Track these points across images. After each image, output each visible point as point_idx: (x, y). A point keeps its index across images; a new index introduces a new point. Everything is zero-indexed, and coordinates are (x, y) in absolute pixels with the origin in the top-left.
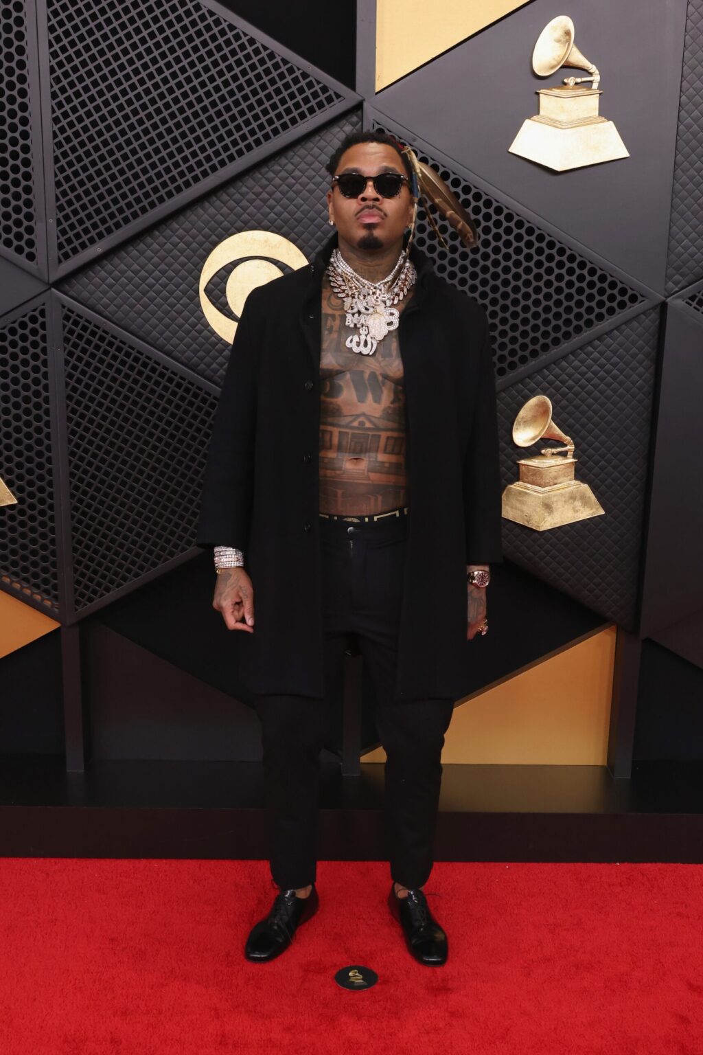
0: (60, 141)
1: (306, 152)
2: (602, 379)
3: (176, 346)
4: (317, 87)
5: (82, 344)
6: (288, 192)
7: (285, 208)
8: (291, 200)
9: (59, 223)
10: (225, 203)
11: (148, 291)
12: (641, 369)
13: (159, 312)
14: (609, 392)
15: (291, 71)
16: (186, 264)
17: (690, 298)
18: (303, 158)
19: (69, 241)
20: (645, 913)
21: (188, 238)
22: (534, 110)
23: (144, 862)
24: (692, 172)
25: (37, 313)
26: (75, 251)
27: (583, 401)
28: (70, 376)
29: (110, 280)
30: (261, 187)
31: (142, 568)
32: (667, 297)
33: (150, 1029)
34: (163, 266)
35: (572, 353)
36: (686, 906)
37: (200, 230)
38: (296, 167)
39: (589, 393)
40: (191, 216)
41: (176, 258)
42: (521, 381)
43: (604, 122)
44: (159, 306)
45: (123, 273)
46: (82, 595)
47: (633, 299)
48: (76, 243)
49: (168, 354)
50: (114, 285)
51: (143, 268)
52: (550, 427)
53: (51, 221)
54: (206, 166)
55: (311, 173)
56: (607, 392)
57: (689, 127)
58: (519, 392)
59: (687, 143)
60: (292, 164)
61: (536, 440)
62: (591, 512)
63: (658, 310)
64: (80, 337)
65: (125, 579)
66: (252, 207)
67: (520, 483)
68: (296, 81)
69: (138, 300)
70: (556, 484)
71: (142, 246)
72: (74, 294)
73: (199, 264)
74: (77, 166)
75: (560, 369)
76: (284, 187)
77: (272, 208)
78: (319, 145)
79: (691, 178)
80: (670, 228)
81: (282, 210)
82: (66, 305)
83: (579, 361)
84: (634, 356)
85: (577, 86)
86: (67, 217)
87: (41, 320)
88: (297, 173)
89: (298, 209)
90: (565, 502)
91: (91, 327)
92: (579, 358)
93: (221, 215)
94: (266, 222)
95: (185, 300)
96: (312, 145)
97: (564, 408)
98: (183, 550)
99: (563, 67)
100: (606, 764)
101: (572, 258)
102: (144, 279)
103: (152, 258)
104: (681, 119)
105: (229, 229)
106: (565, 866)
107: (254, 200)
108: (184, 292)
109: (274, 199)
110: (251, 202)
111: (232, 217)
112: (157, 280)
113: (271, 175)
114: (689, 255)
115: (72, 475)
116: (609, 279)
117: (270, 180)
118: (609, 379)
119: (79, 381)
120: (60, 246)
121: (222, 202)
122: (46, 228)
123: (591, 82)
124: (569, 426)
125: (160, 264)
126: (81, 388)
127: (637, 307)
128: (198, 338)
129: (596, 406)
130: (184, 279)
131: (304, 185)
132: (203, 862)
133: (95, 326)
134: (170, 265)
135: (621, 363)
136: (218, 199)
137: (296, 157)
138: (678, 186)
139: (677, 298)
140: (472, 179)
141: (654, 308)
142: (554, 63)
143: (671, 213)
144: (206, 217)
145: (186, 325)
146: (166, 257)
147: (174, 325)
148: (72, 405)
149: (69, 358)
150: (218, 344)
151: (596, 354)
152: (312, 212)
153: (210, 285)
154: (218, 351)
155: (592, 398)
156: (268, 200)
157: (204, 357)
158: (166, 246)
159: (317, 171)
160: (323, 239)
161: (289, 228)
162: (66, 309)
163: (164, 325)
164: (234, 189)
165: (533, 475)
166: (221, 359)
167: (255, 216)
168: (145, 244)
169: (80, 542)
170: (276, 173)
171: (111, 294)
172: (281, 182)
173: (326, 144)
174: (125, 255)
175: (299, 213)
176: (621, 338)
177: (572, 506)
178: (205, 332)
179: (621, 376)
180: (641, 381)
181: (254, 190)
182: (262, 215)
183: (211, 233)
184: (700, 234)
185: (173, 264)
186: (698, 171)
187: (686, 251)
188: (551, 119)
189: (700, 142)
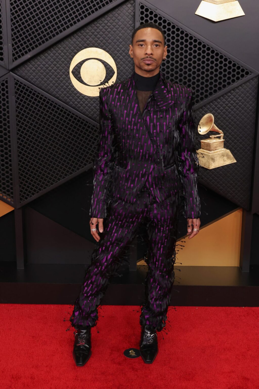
0: (13, 13)
1: (112, 16)
2: (235, 107)
3: (60, 95)
5: (22, 94)
6: (105, 32)
7: (104, 38)
8: (106, 35)
9: (13, 45)
10: (79, 37)
11: (49, 73)
12: (251, 102)
13: (53, 81)
14: (238, 112)
16: (64, 62)
18: (111, 18)
19: (17, 53)
20: (254, 327)
21: (65, 51)
23: (47, 305)
25: (4, 82)
26: (19, 57)
27: (227, 116)
28: (18, 107)
29: (34, 68)
30: (95, 30)
31: (47, 185)
33: (47, 373)
34: (55, 63)
35: (222, 96)
37: (70, 48)
38: (108, 21)
39: (229, 112)
40: (66, 42)
41: (60, 59)
44: (53, 79)
45: (39, 65)
46: (23, 196)
47: (247, 73)
48: (20, 54)
49: (57, 98)
50: (35, 70)
51: (47, 63)
52: (213, 127)
53: (10, 45)
54: (72, 22)
55: (114, 24)
58: (200, 112)
60: (107, 20)
61: (208, 132)
62: (231, 161)
63: (257, 78)
64: (22, 91)
65: (40, 190)
66: (91, 38)
67: (201, 149)
69: (45, 76)
70: (216, 150)
71: (46, 54)
72: (20, 74)
73: (69, 61)
74: (20, 23)
75: (217, 102)
76: (104, 30)
77: (99, 38)
81: (103, 39)
82: (16, 78)
83: (225, 99)
84: (248, 97)
86: (16, 43)
87: (6, 85)
88: (109, 24)
89: (109, 39)
91: (26, 87)
93: (79, 41)
94: (96, 44)
95: (64, 76)
96: (115, 13)
97: (219, 119)
98: (64, 178)
100: (239, 266)
101: (221, 57)
102: (47, 68)
103: (51, 59)
105: (82, 47)
106: (221, 308)
107: (92, 35)
108: (64, 73)
109: (100, 35)
110: (90, 36)
111: (83, 42)
112: (53, 68)
113: (98, 25)
115: (19, 147)
116: (237, 65)
117: (98, 27)
118: (238, 106)
119: (21, 109)
120: (14, 55)
121: (79, 36)
122: (8, 48)
124: (221, 126)
125: (54, 62)
126: (22, 112)
127: (249, 77)
128: (69, 91)
129: (232, 118)
130: (63, 67)
131: (112, 29)
133: (28, 87)
134: (57, 62)
135: (243, 100)
136: (77, 35)
137: (108, 18)
140: (180, 25)
141: (255, 77)
144: (72, 42)
145: (65, 86)
146: (56, 59)
147: (59, 86)
148: (19, 119)
149: (17, 100)
150: (77, 94)
151: (232, 96)
152: (115, 40)
153: (74, 70)
154: (77, 97)
155: (231, 114)
156: (97, 35)
157: (72, 99)
158: (56, 54)
159: (117, 23)
160: (119, 51)
161: (106, 46)
162: (16, 80)
163: (55, 86)
164: (84, 31)
165: (206, 146)
166: (79, 100)
167: (92, 42)
168: (48, 54)
169: (22, 175)
170: (100, 24)
171: (34, 74)
172: (102, 28)
173: (120, 12)
174: (40, 58)
175: (110, 40)
176: (242, 89)
177: (223, 159)
178: (72, 89)
179: (243, 105)
180: (251, 107)
181: (91, 31)
182: (95, 41)
183: (74, 49)
185: (59, 61)
188: (212, 0)
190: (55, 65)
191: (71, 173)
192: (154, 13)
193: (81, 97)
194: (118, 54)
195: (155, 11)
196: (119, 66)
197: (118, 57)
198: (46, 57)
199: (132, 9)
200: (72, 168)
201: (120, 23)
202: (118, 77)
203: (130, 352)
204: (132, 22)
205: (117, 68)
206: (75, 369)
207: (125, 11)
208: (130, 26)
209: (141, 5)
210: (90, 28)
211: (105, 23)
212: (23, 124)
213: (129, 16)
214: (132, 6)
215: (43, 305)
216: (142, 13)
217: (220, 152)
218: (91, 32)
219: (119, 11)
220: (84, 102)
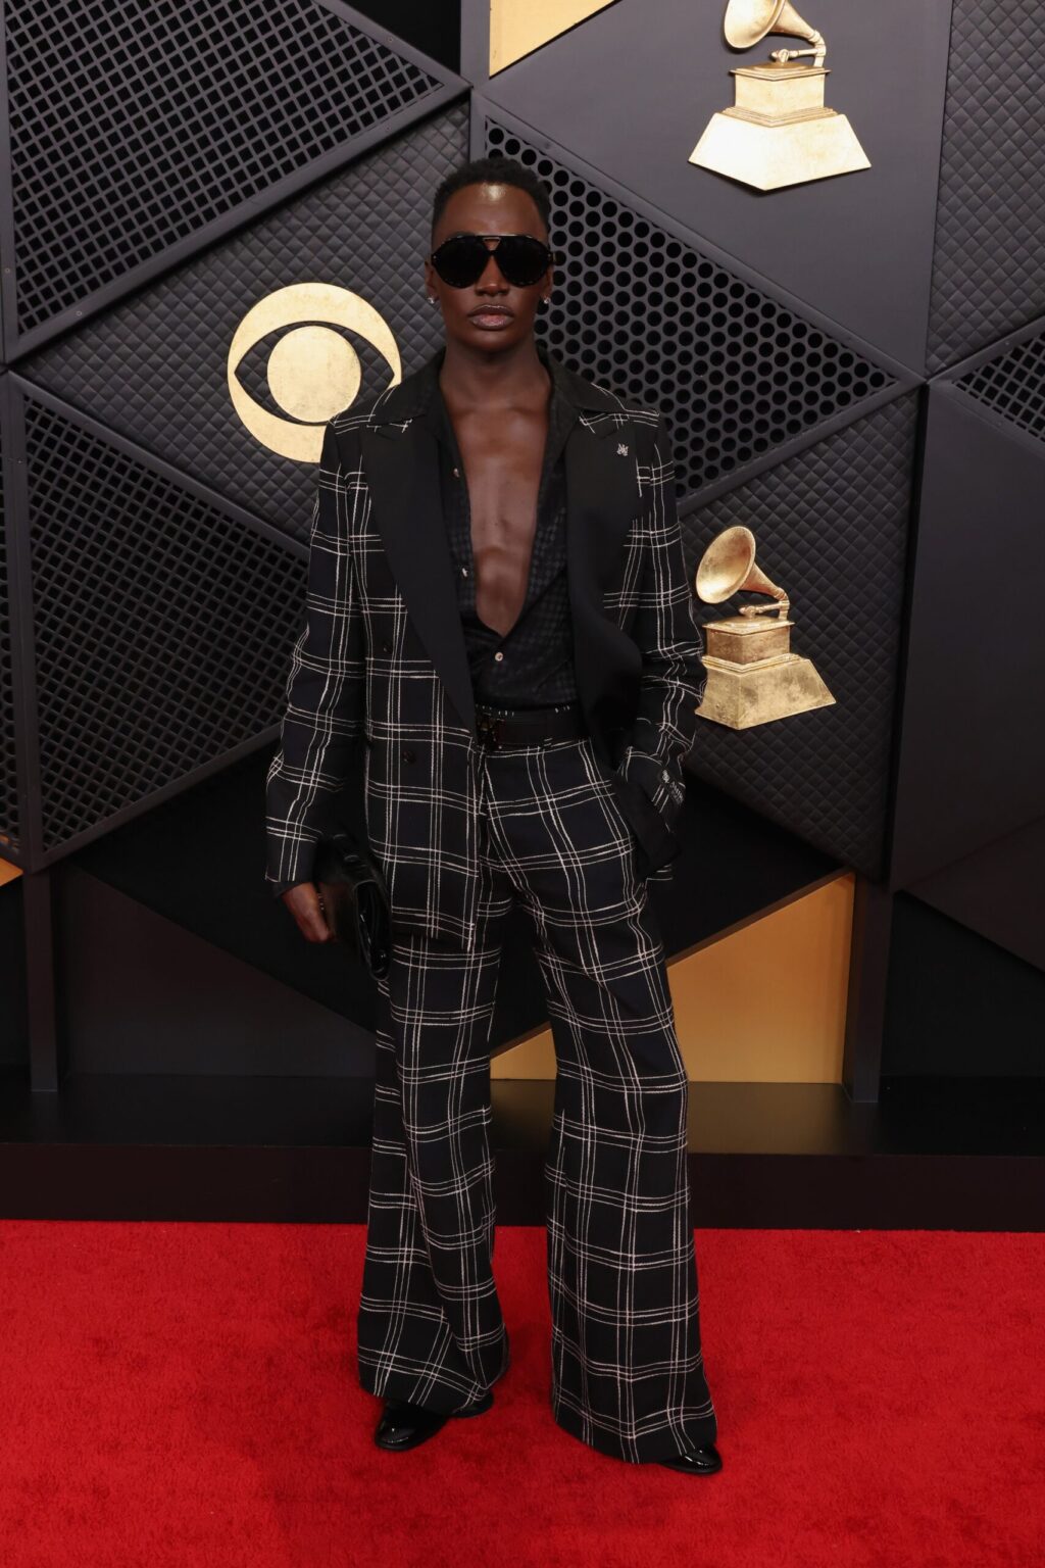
0: (21, 153)
1: (386, 166)
2: (831, 502)
3: (192, 456)
4: (402, 69)
5: (54, 453)
6: (359, 225)
7: (355, 249)
8: (364, 237)
9: (20, 273)
10: (265, 243)
11: (151, 375)
14: (841, 521)
15: (363, 45)
16: (207, 334)
17: (964, 379)
18: (381, 175)
19: (35, 301)
21: (211, 295)
22: (726, 99)
23: (145, 1226)
24: (966, 189)
26: (43, 315)
27: (802, 534)
28: (36, 501)
29: (95, 358)
30: (321, 220)
31: (142, 786)
32: (928, 378)
34: (173, 337)
35: (785, 463)
36: (961, 1295)
37: (228, 283)
38: (371, 187)
39: (812, 523)
40: (215, 262)
41: (192, 325)
42: (709, 505)
43: (832, 115)
44: (168, 397)
45: (114, 347)
46: (55, 827)
47: (878, 380)
48: (45, 304)
49: (182, 467)
50: (101, 366)
51: (143, 340)
52: (752, 574)
53: (7, 271)
54: (238, 188)
55: (393, 196)
56: (838, 521)
57: (960, 122)
58: (707, 522)
59: (958, 145)
60: (366, 183)
61: (732, 593)
62: (815, 701)
63: (915, 397)
64: (51, 443)
65: (117, 802)
66: (305, 249)
67: (713, 657)
68: (370, 59)
69: (137, 387)
70: (762, 659)
71: (142, 308)
72: (41, 379)
73: (226, 333)
74: (47, 190)
75: (767, 486)
76: (354, 219)
77: (335, 249)
78: (405, 154)
79: (965, 199)
80: (933, 274)
81: (350, 252)
82: (29, 395)
83: (796, 474)
84: (878, 467)
85: (791, 63)
86: (31, 266)
88: (373, 197)
89: (374, 250)
90: (776, 685)
91: (67, 428)
92: (797, 469)
93: (261, 260)
94: (326, 271)
95: (206, 387)
96: (395, 155)
97: (773, 545)
98: (204, 759)
99: (770, 34)
100: (839, 1081)
101: (784, 320)
102: (145, 357)
103: (158, 325)
104: (948, 109)
105: (272, 281)
107: (310, 237)
108: (205, 376)
109: (339, 237)
110: (304, 240)
111: (276, 263)
112: (165, 358)
113: (333, 200)
114: (962, 314)
115: (40, 648)
116: (841, 351)
117: (332, 208)
118: (841, 501)
119: (49, 509)
120: (22, 309)
121: (262, 242)
123: (813, 56)
124: (779, 572)
125: (169, 334)
126: (53, 518)
127: (883, 393)
128: (225, 443)
129: (822, 542)
130: (204, 355)
131: (382, 215)
132: (236, 1227)
133: (74, 427)
135: (859, 478)
136: (256, 236)
137: (371, 173)
138: (944, 211)
139: (942, 378)
140: (635, 203)
141: (908, 394)
142: (757, 28)
143: (934, 252)
144: (237, 263)
145: (209, 425)
146: (179, 324)
148: (39, 543)
149: (35, 475)
150: (254, 452)
151: (821, 464)
152: (395, 254)
153: (244, 365)
154: (255, 463)
155: (816, 530)
156: (330, 237)
157: (236, 472)
158: (178, 307)
159: (402, 194)
160: (411, 295)
161: (361, 278)
162: (30, 401)
163: (174, 424)
164: (280, 220)
165: (727, 646)
166: (260, 475)
167: (309, 261)
168: (147, 305)
169: (51, 749)
170: (342, 197)
171: (97, 379)
172: (349, 211)
173: (415, 153)
174: (118, 320)
175: (375, 255)
176: (860, 440)
177: (786, 691)
178: (238, 436)
179: (860, 497)
180: (889, 504)
181: (308, 223)
182: (321, 258)
183: (245, 287)
184: (978, 283)
185: (188, 334)
186: (975, 187)
187: (957, 308)
188: (753, 113)
189: (978, 144)
190: (174, 346)
191: (231, 744)
192: (540, 158)
194: (407, 307)
195: (545, 151)
196: (409, 349)
197: (407, 318)
198: (142, 317)
199: (458, 140)
200: (235, 722)
205: (403, 357)
207: (431, 148)
209: (492, 127)
210: (303, 210)
211: (357, 195)
212: (55, 561)
214: (458, 133)
215: (128, 1224)
217: (778, 667)
218: (308, 227)
219: (410, 149)
220: (279, 483)
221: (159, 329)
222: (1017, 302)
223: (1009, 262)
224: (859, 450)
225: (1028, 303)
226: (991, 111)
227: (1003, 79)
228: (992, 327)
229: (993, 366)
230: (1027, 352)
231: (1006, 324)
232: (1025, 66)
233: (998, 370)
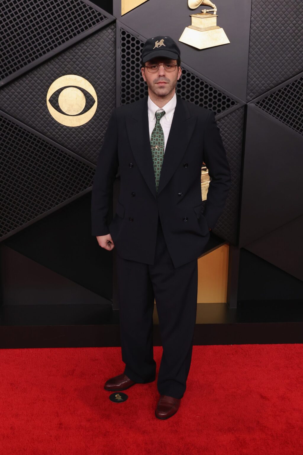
1: (92, 41)
3: (37, 125)
4: (96, 13)
6: (84, 58)
7: (83, 65)
8: (86, 62)
10: (57, 63)
11: (24, 101)
12: (237, 133)
13: (29, 110)
15: (85, 6)
16: (40, 89)
18: (91, 44)
20: (243, 366)
21: (41, 78)
22: (189, 23)
23: (26, 350)
24: (257, 49)
29: (7, 96)
30: (73, 56)
31: (23, 221)
32: (247, 103)
34: (30, 90)
36: (260, 362)
37: (46, 75)
38: (88, 47)
40: (43, 69)
41: (36, 87)
43: (219, 28)
44: (29, 107)
45: (13, 93)
47: (233, 103)
49: (34, 128)
50: (9, 98)
51: (22, 91)
54: (49, 47)
55: (94, 50)
57: (255, 31)
59: (254, 37)
60: (86, 46)
63: (243, 108)
65: (16, 226)
66: (69, 65)
68: (87, 11)
69: (20, 105)
71: (21, 81)
73: (46, 89)
76: (83, 56)
77: (77, 65)
78: (97, 38)
79: (256, 52)
80: (248, 73)
81: (82, 66)
84: (234, 128)
85: (207, 13)
88: (88, 50)
89: (89, 65)
93: (56, 68)
94: (75, 71)
95: (40, 105)
96: (95, 38)
98: (42, 213)
99: (201, 5)
100: (226, 302)
101: (206, 86)
102: (22, 96)
103: (26, 87)
104: (251, 27)
105: (60, 74)
106: (208, 347)
107: (70, 62)
108: (40, 102)
109: (79, 61)
110: (69, 62)
111: (60, 69)
113: (77, 51)
114: (256, 84)
116: (223, 95)
117: (76, 53)
123: (213, 11)
127: (235, 107)
128: (46, 121)
130: (40, 95)
131: (91, 55)
132: (52, 349)
134: (33, 90)
136: (54, 61)
137: (88, 43)
138: (251, 56)
139: (252, 103)
141: (242, 107)
142: (197, 3)
143: (248, 67)
144: (49, 69)
145: (41, 116)
146: (32, 86)
147: (36, 116)
150: (55, 124)
152: (95, 67)
154: (55, 127)
156: (76, 62)
157: (49, 129)
158: (32, 82)
159: (97, 49)
160: (100, 79)
161: (85, 73)
163: (31, 116)
164: (61, 57)
166: (57, 130)
167: (70, 68)
168: (23, 81)
170: (79, 50)
171: (8, 102)
172: (81, 54)
173: (100, 38)
174: (14, 85)
175: (89, 67)
176: (228, 120)
178: (50, 119)
179: (229, 136)
180: (237, 138)
181: (70, 57)
182: (73, 68)
183: (51, 76)
184: (260, 76)
185: (35, 89)
186: (259, 49)
187: (255, 83)
188: (196, 27)
189: (260, 37)
190: (31, 93)
191: (49, 208)
192: (136, 40)
193: (59, 127)
194: (99, 82)
195: (138, 37)
196: (100, 94)
197: (99, 85)
198: (21, 84)
199: (113, 34)
200: (50, 202)
201: (100, 49)
202: (99, 106)
203: (116, 396)
204: (113, 49)
205: (98, 96)
206: (58, 417)
207: (105, 36)
208: (111, 52)
209: (122, 30)
210: (68, 54)
211: (84, 49)
213: (109, 42)
214: (113, 32)
215: (21, 349)
216: (123, 39)
218: (69, 59)
219: (99, 36)
220: (63, 133)
221: (26, 88)
222: (271, 81)
223: (269, 70)
224: (228, 123)
225: (274, 82)
226: (263, 27)
227: (266, 18)
228: (264, 88)
229: (265, 99)
230: (274, 95)
231: (269, 88)
232: (272, 15)
233: (267, 100)
